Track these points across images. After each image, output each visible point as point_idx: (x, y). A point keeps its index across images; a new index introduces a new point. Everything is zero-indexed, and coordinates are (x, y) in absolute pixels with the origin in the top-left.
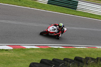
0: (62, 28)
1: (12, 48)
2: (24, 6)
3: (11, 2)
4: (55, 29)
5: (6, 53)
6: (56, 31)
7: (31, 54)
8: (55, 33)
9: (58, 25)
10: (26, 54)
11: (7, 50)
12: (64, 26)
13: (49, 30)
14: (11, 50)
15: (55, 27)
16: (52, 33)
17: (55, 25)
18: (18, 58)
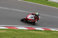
0: (38, 16)
1: (44, 30)
2: (52, 6)
3: (45, 4)
4: (32, 17)
5: (40, 32)
6: (33, 19)
7: (54, 34)
8: (33, 20)
9: (35, 14)
10: (51, 34)
11: (41, 31)
12: (39, 15)
13: (28, 18)
14: (43, 31)
15: (32, 16)
16: (31, 20)
17: (33, 14)
18: (47, 36)
